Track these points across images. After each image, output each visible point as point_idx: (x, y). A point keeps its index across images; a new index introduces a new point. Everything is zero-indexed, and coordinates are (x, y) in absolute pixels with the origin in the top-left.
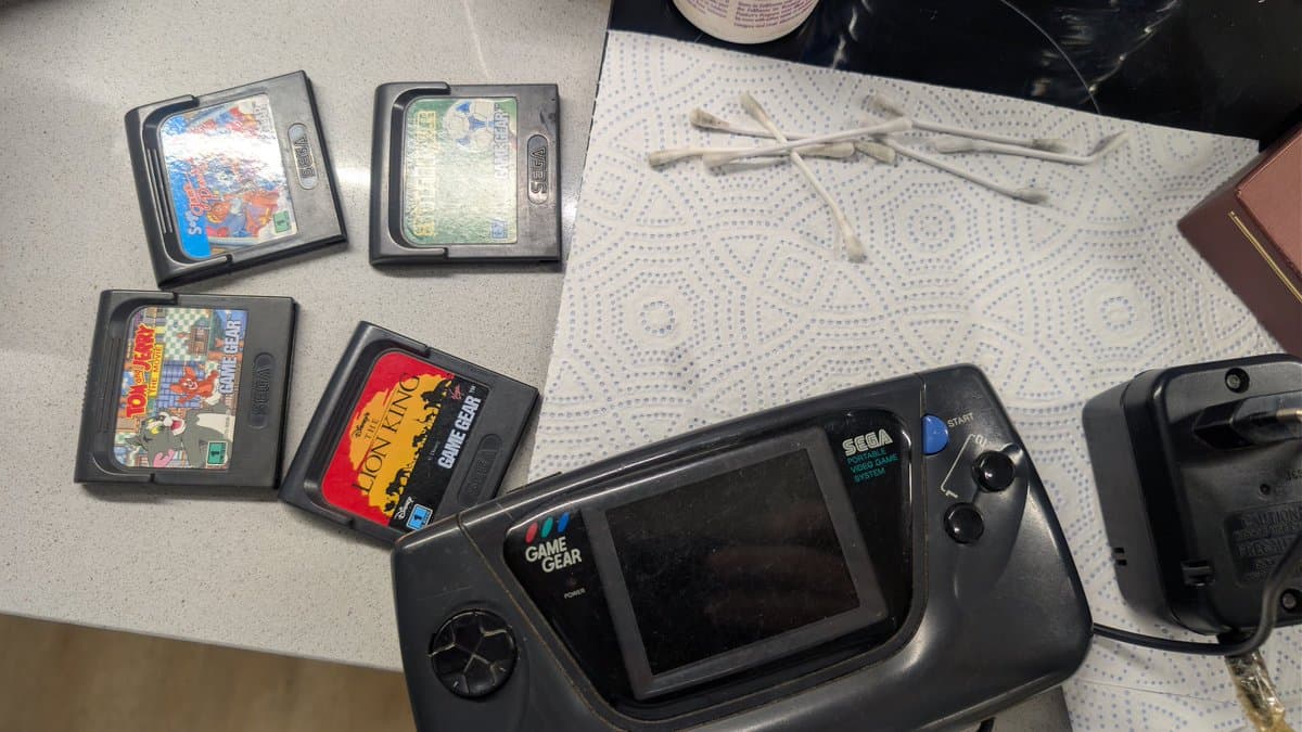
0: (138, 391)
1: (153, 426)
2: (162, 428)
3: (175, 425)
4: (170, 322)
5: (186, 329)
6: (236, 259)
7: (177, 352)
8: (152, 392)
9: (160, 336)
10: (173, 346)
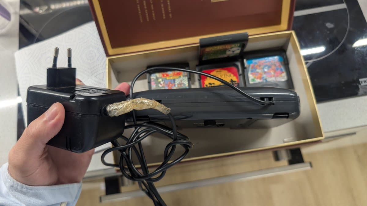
0: (167, 75)
1: (160, 80)
2: (160, 82)
3: (161, 84)
4: (184, 78)
5: (183, 82)
6: (245, 70)
7: (177, 81)
8: (168, 78)
9: (180, 77)
10: (179, 80)
